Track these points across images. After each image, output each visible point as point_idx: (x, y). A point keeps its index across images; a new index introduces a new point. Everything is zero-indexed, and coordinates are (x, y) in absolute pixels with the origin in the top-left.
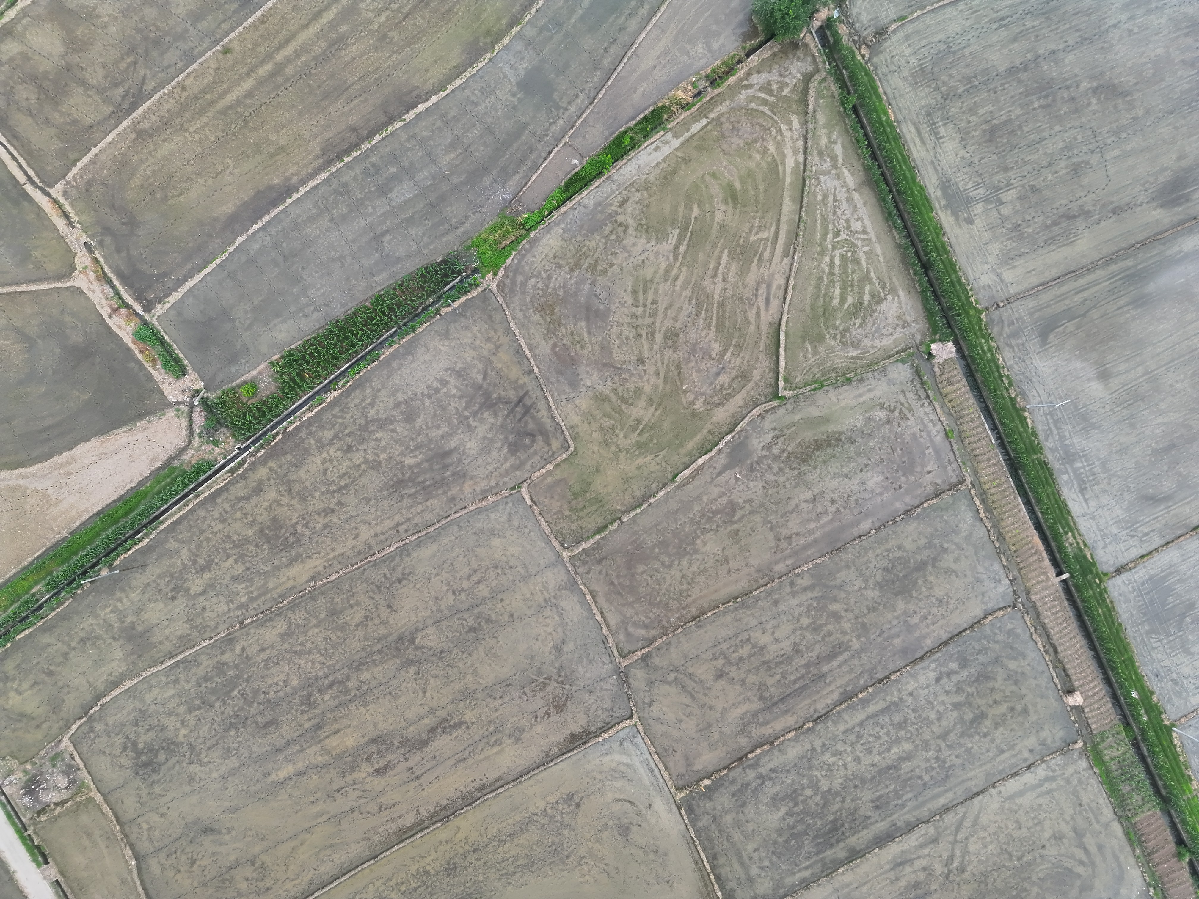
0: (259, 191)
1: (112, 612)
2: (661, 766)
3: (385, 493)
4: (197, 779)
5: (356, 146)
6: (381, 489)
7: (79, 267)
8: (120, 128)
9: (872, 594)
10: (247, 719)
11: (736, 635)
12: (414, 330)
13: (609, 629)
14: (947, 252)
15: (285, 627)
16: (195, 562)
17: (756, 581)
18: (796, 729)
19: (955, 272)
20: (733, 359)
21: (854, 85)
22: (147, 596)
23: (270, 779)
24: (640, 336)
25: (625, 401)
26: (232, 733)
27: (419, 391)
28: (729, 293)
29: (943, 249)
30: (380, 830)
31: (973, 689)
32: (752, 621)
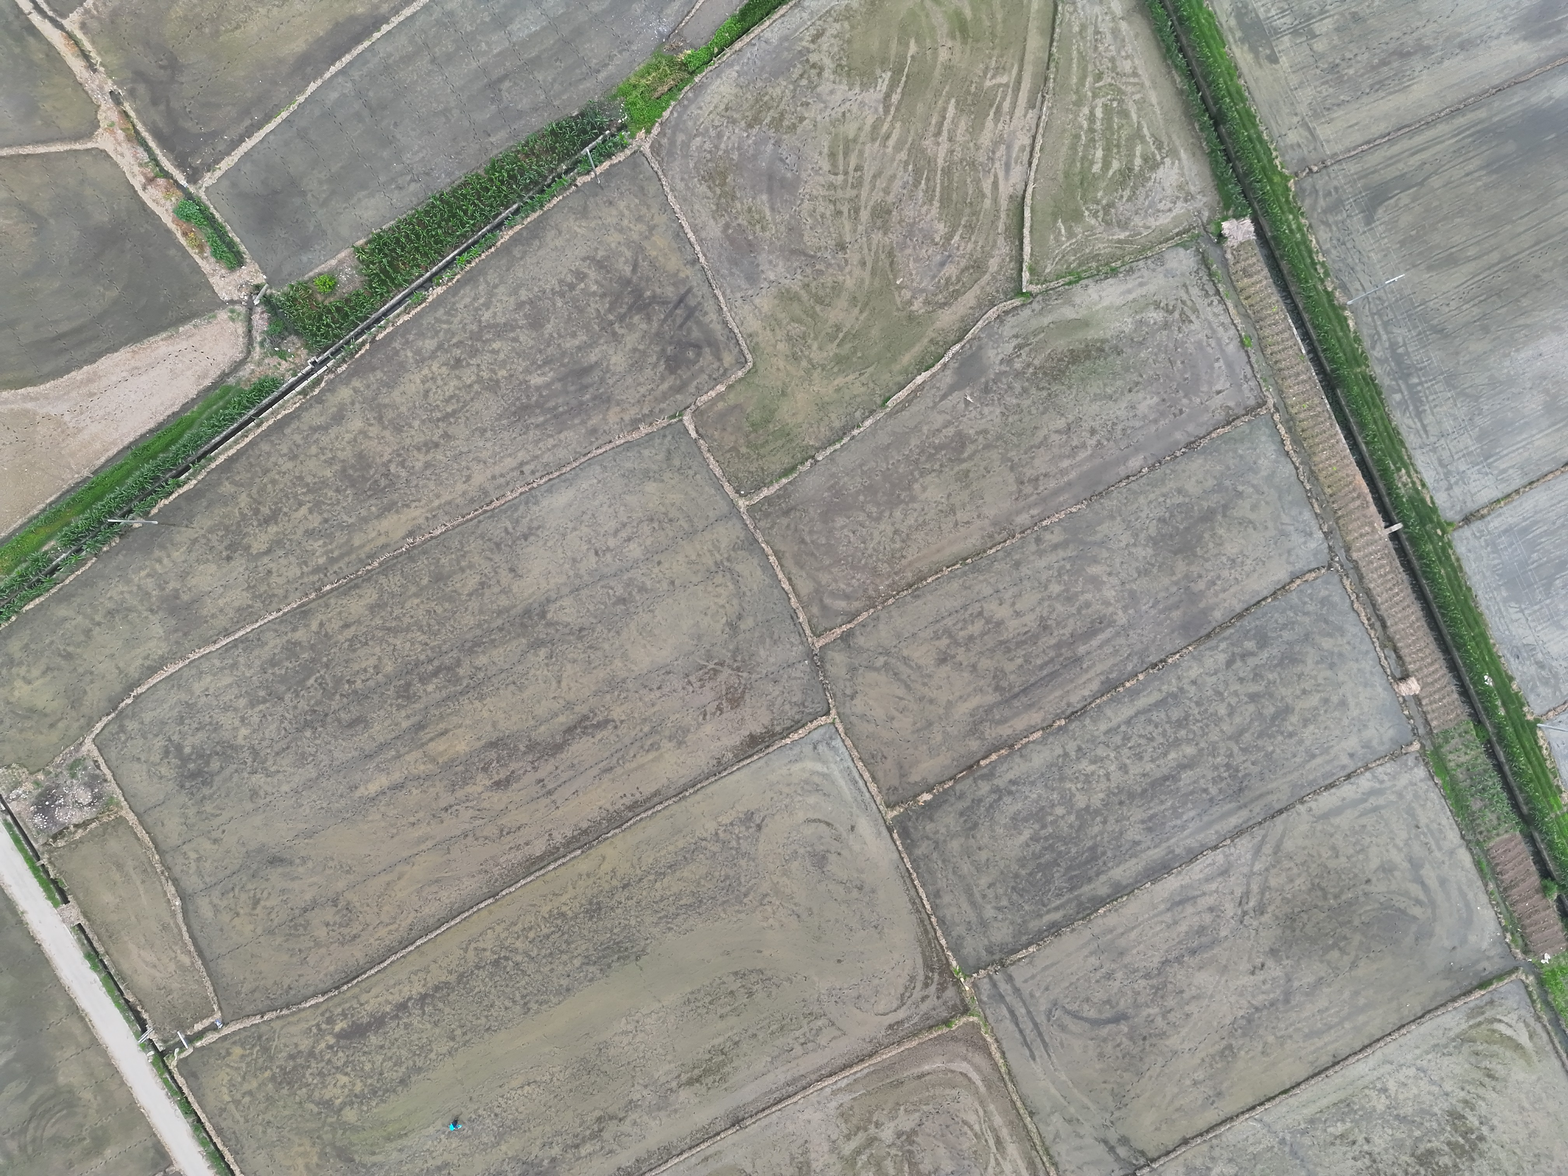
0: (337, 24)
1: (148, 575)
2: (867, 775)
3: (505, 422)
4: (262, 793)
6: (500, 417)
7: (103, 124)
9: (1144, 552)
10: (326, 715)
11: (965, 607)
12: (542, 206)
13: (800, 601)
14: (1243, 100)
15: (375, 596)
16: (257, 512)
17: (991, 536)
18: (1044, 728)
19: (1255, 125)
20: (963, 245)
22: (194, 555)
23: (358, 794)
24: (839, 213)
25: (820, 301)
26: (308, 733)
27: (548, 287)
28: (957, 156)
29: (1238, 96)
30: (501, 860)
31: (1276, 675)
32: (987, 591)
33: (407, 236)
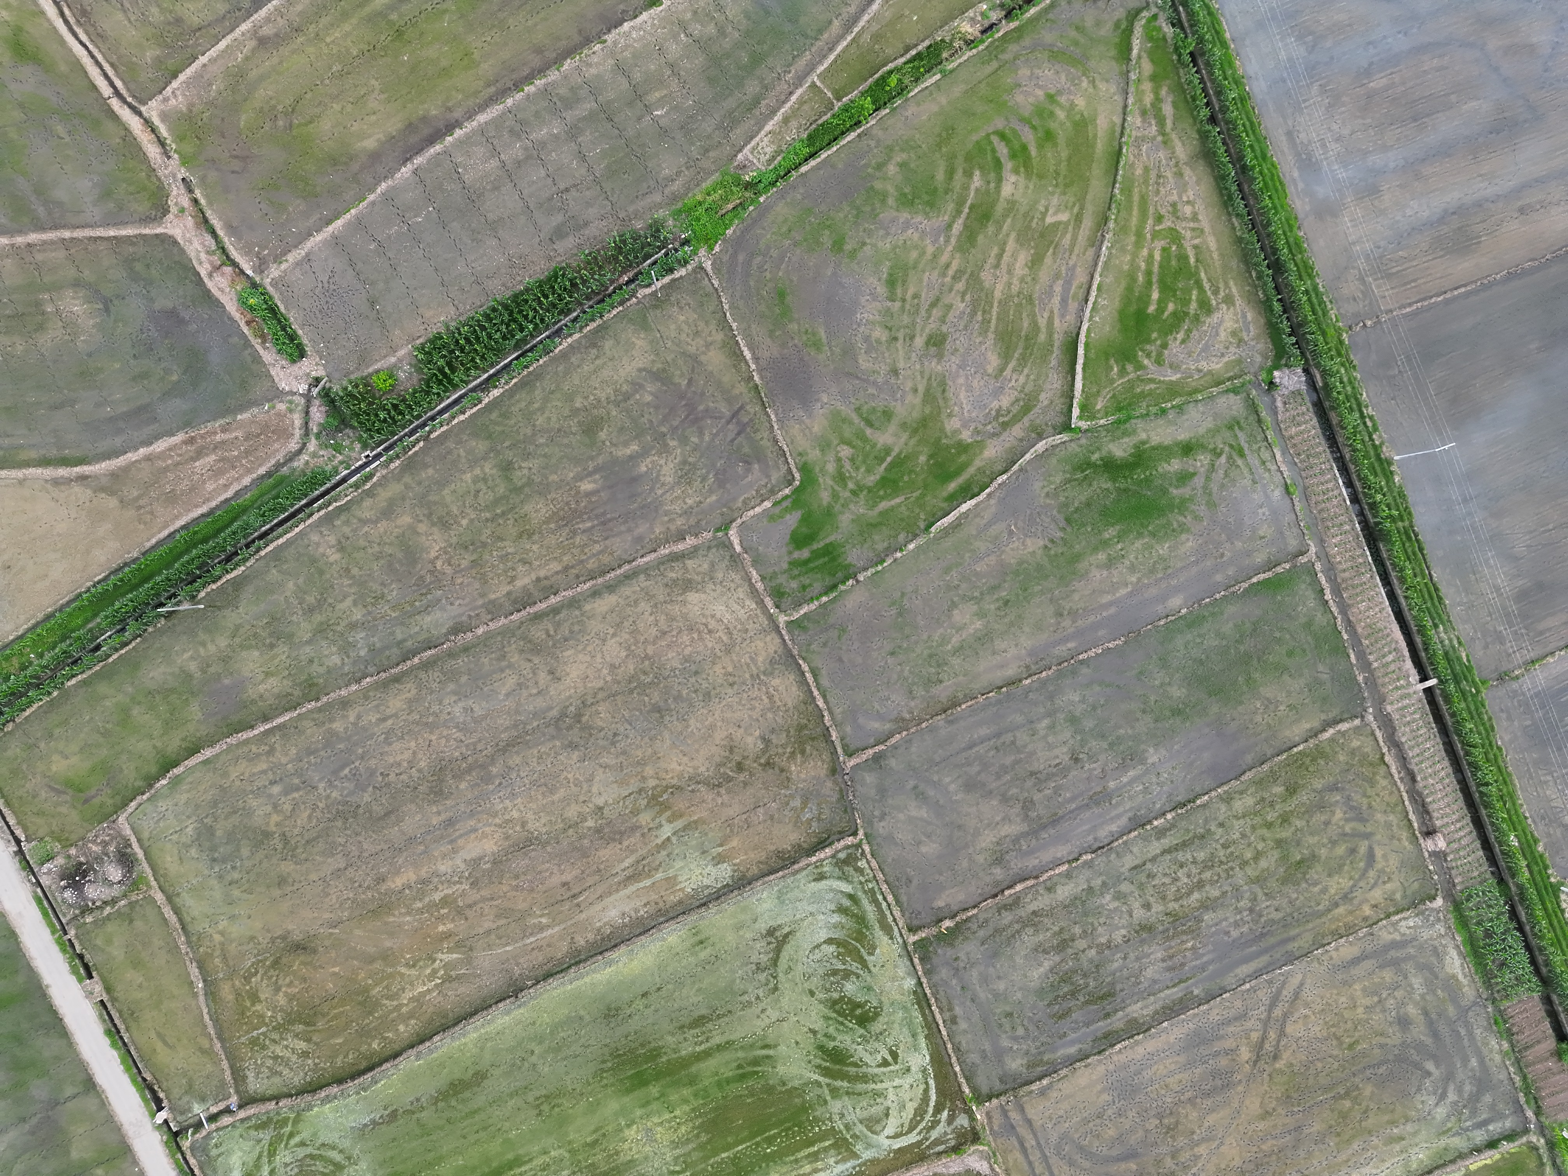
0: (410, 124)
1: (192, 658)
2: (890, 898)
3: (552, 526)
4: (290, 880)
5: (541, 71)
6: (547, 521)
7: (174, 210)
8: (238, 32)
9: (1177, 692)
10: (358, 806)
11: (998, 735)
12: (601, 317)
13: (833, 719)
14: (1301, 251)
15: (414, 692)
16: (301, 601)
17: (1028, 667)
18: (1069, 862)
19: (1311, 276)
20: (1015, 377)
21: (1191, 26)
22: (237, 640)
23: (383, 888)
24: (896, 339)
25: (870, 424)
26: (339, 823)
27: (603, 396)
28: (1015, 289)
29: (1295, 247)
30: (522, 961)
31: (1304, 823)
32: (1019, 719)
33: (467, 339)
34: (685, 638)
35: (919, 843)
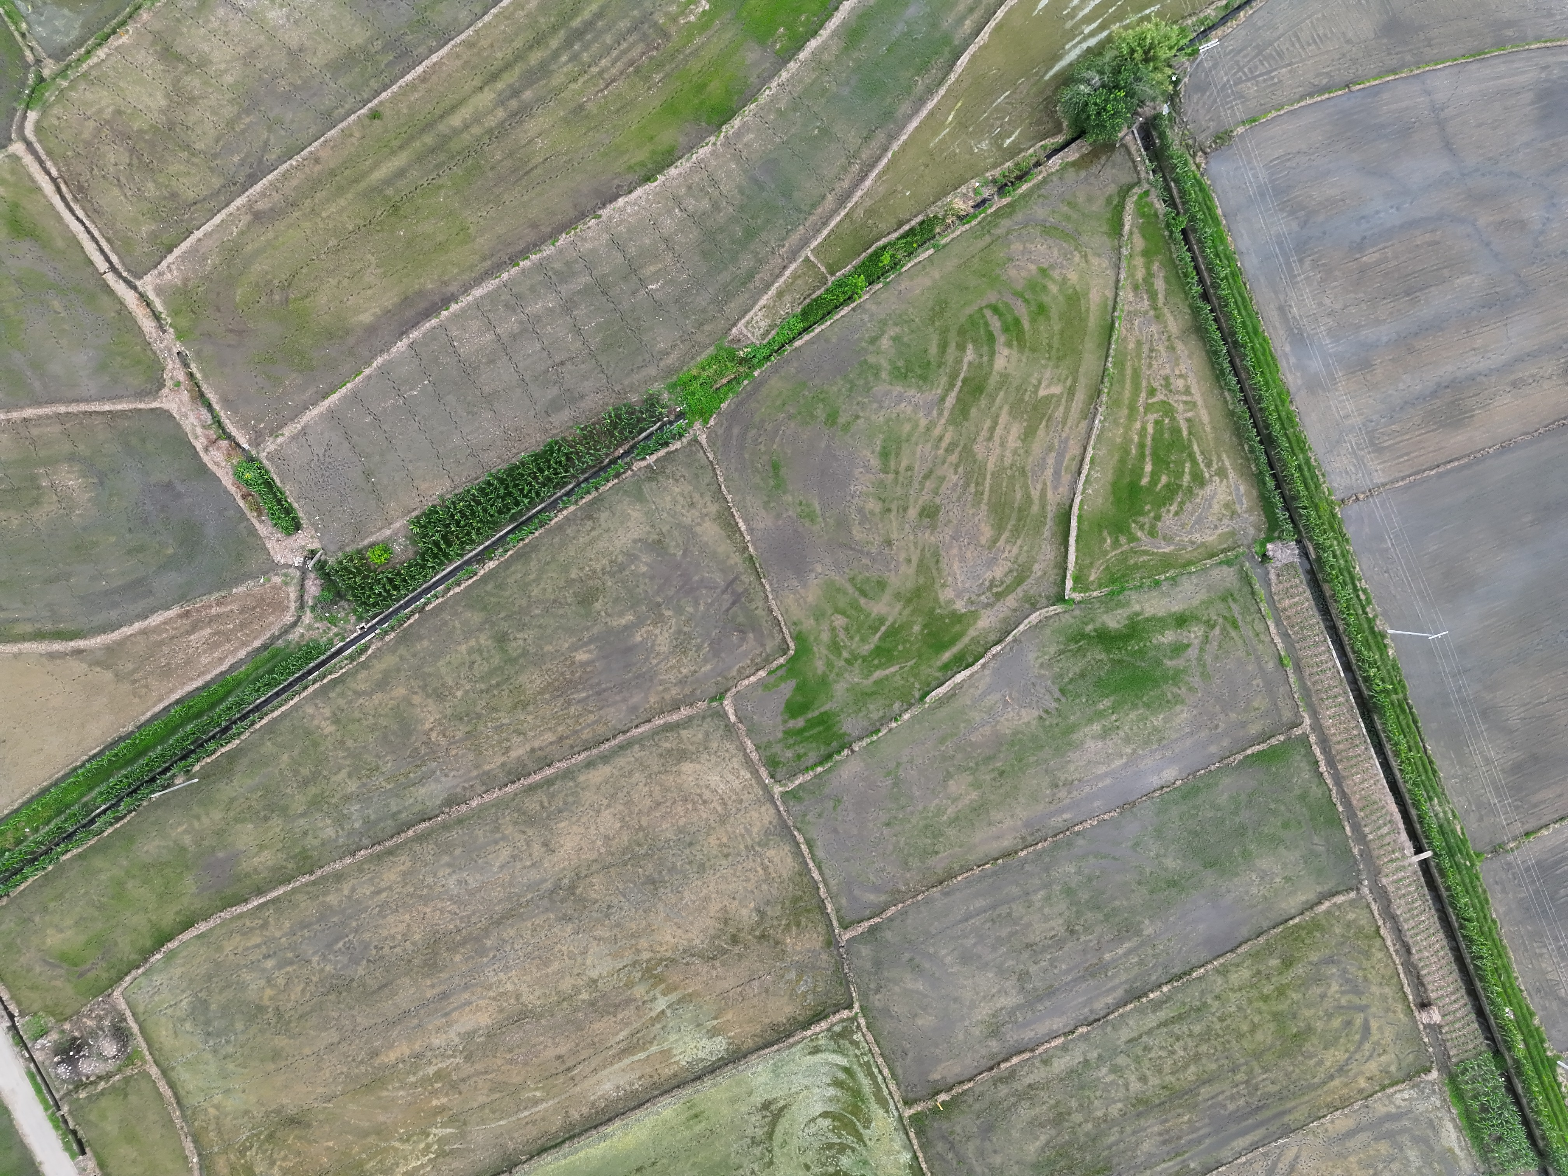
0: (406, 298)
1: (186, 831)
2: (886, 1071)
3: (547, 696)
4: (284, 1054)
5: (535, 246)
6: (542, 692)
7: (169, 383)
8: (232, 207)
9: (1173, 863)
10: (352, 980)
11: (994, 907)
12: (597, 489)
13: (828, 890)
14: (1294, 425)
15: (408, 864)
16: (296, 773)
17: (1023, 838)
18: (1065, 1034)
19: (1303, 450)
20: (1008, 548)
21: (1183, 203)
22: (232, 814)
23: (377, 1062)
24: (889, 510)
25: (864, 594)
26: (333, 997)
27: (598, 567)
28: (1008, 461)
29: (1287, 421)
30: (516, 1135)
31: (1300, 996)
32: (1015, 890)
33: (463, 515)
34: (680, 809)
35: (916, 1015)
